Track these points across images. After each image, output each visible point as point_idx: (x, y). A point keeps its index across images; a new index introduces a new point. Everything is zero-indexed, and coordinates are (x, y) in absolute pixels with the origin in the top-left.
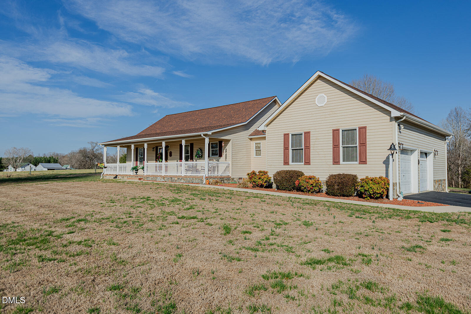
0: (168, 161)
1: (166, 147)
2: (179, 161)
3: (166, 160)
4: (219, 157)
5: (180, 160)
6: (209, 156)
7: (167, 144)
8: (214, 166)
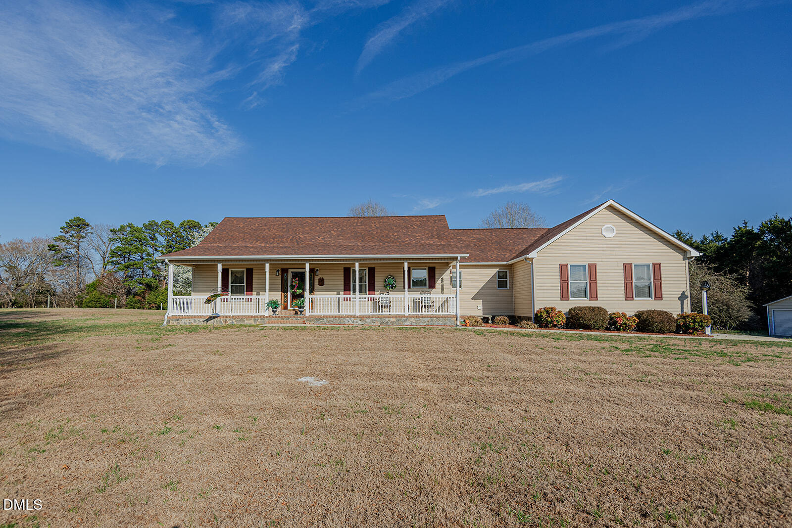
0: (315, 293)
1: (312, 271)
2: (342, 293)
3: (312, 291)
4: (429, 288)
5: (345, 291)
6: (409, 287)
7: (313, 267)
8: (418, 300)
